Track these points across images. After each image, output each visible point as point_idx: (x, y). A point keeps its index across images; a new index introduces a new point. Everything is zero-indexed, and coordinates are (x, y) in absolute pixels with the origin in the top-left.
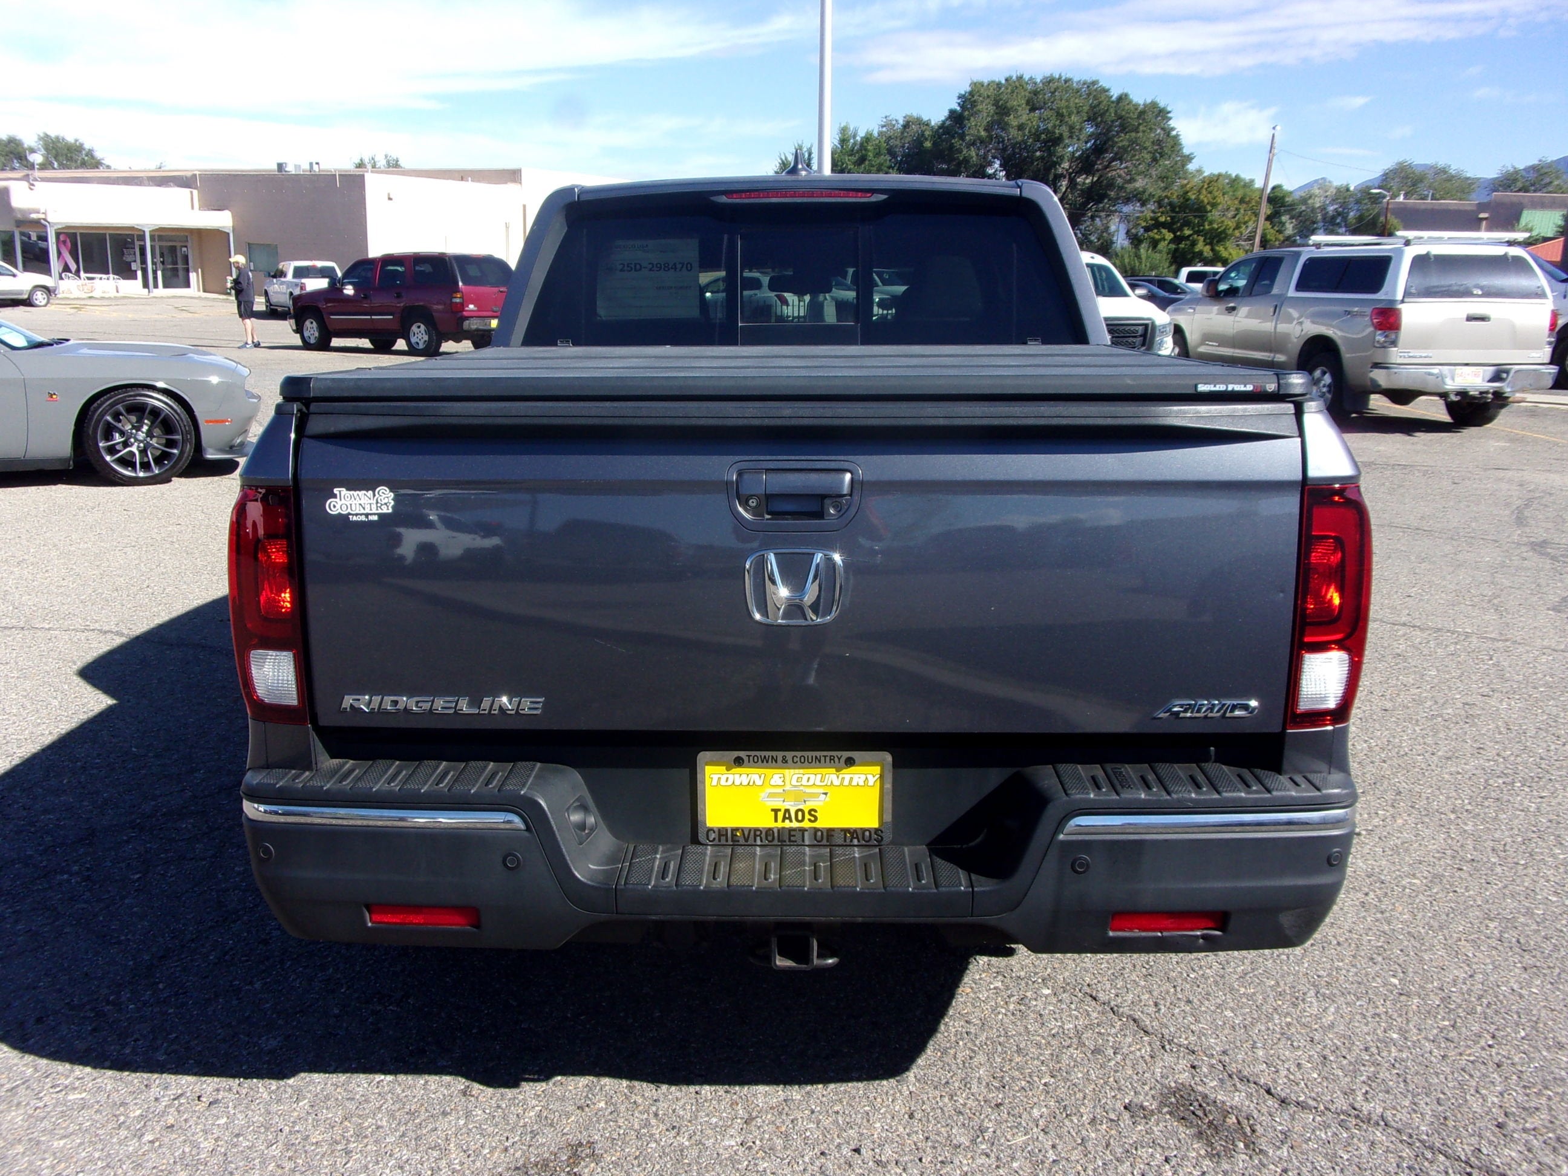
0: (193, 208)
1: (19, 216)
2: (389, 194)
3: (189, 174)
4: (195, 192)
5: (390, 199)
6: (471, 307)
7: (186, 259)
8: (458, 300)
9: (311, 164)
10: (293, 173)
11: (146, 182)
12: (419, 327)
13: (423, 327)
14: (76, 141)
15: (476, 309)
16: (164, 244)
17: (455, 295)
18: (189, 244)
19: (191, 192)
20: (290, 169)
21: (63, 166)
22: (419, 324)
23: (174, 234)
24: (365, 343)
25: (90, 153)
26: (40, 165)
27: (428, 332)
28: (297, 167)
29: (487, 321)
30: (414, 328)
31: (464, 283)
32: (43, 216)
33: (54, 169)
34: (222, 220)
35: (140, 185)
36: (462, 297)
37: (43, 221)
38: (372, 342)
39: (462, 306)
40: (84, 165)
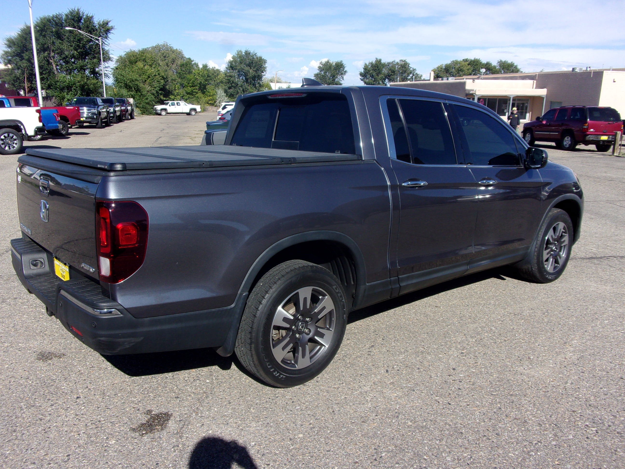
0: (533, 88)
1: (467, 92)
2: (614, 80)
3: (534, 74)
4: (535, 81)
5: (614, 82)
6: (592, 130)
7: (527, 107)
8: (586, 127)
9: (587, 68)
10: (578, 72)
11: (518, 78)
12: (568, 138)
13: (569, 138)
14: (512, 62)
15: (594, 131)
16: (519, 102)
17: (584, 125)
18: (529, 102)
19: (534, 82)
20: (577, 70)
21: (505, 73)
22: (568, 137)
23: (524, 98)
24: (553, 144)
25: (516, 67)
26: (484, 73)
27: (571, 141)
28: (581, 69)
29: (599, 137)
30: (566, 139)
31: (590, 120)
32: (474, 92)
33: (501, 74)
34: (543, 92)
35: (516, 79)
36: (588, 126)
37: (474, 94)
38: (556, 144)
39: (587, 129)
40: (513, 72)
